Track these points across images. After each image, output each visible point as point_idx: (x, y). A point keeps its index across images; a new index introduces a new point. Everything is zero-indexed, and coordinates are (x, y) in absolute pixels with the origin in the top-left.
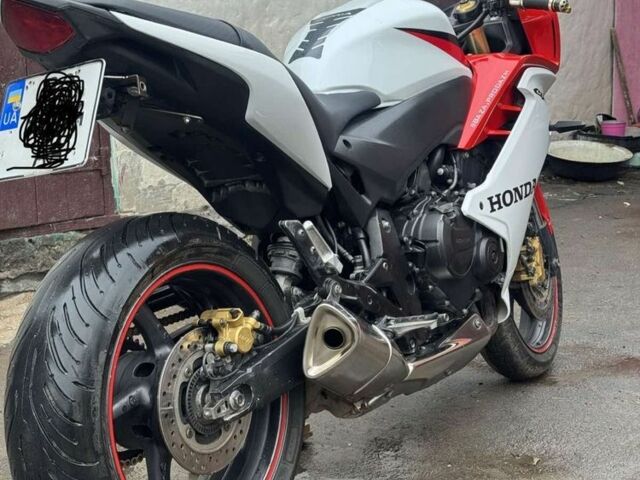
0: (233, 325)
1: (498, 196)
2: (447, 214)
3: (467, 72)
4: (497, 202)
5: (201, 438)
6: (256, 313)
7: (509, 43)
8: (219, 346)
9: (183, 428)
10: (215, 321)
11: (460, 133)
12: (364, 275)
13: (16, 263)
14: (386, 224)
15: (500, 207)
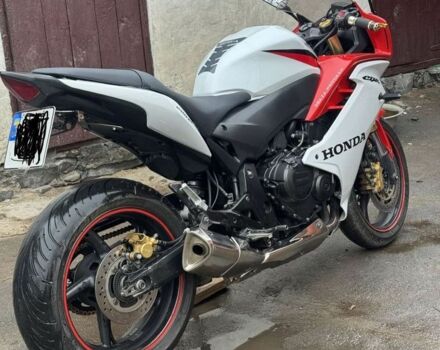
0: (140, 243)
1: (330, 149)
2: (291, 164)
3: (317, 71)
4: (330, 153)
5: (123, 305)
6: (156, 235)
7: (356, 43)
8: (132, 255)
9: (111, 300)
10: (131, 241)
11: (307, 111)
12: (232, 206)
13: (97, 159)
14: (250, 173)
15: (332, 156)
